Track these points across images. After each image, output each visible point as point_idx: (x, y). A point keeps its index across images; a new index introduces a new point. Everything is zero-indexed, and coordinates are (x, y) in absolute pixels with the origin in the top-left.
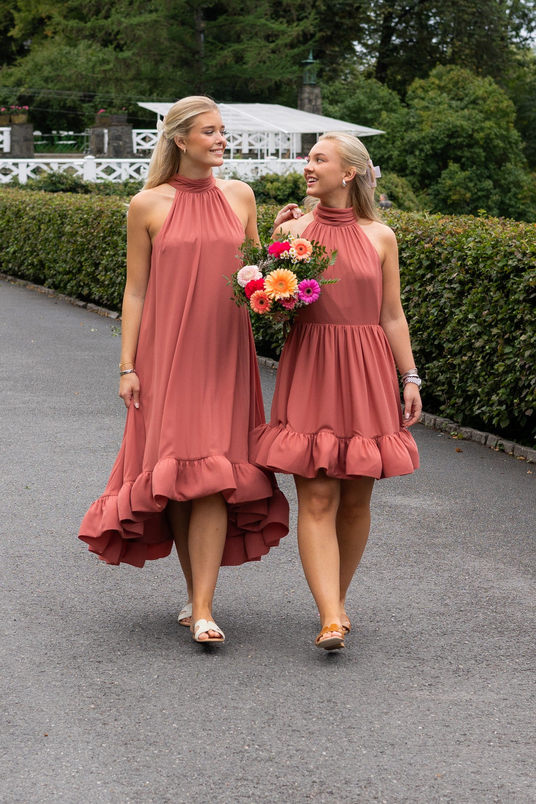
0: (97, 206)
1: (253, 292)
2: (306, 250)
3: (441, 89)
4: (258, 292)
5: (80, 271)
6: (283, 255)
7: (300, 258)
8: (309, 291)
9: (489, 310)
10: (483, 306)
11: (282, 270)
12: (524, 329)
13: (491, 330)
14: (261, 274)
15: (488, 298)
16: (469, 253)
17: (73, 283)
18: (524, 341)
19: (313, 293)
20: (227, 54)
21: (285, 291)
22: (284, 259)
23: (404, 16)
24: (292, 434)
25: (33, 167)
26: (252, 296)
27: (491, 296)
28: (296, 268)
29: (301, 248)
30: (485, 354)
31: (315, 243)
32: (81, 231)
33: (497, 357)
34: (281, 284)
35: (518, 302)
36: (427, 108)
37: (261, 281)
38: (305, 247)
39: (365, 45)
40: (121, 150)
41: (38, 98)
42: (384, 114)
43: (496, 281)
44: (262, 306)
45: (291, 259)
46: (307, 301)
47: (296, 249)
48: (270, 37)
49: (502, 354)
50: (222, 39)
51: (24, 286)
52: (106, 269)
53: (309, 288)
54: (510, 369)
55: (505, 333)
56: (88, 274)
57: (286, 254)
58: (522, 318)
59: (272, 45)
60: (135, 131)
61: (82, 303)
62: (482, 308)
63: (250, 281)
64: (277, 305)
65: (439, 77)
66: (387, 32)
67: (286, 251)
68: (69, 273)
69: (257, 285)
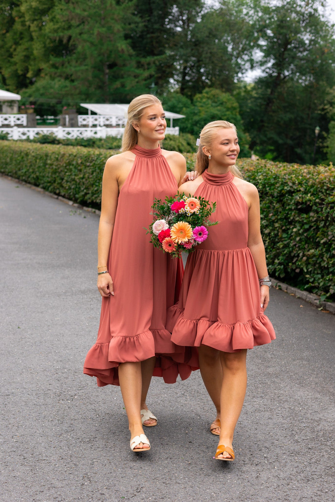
0: (62, 151)
1: (163, 239)
2: (196, 206)
3: (208, 98)
4: (167, 239)
5: (55, 182)
6: (181, 211)
7: (192, 211)
8: (200, 234)
9: (273, 213)
10: (269, 211)
11: (181, 222)
12: (294, 225)
13: (275, 224)
14: (168, 225)
15: (272, 207)
16: (260, 181)
17: (52, 187)
18: (296, 232)
19: (203, 235)
20: (117, 84)
21: (184, 238)
22: (182, 213)
23: (191, 67)
24: (183, 320)
25: (36, 132)
26: (163, 241)
27: (273, 205)
28: (190, 219)
29: (192, 205)
30: (270, 237)
31: (201, 198)
32: (55, 163)
33: (278, 239)
34: (181, 232)
35: (290, 210)
36: (202, 106)
37: (169, 230)
38: (195, 203)
39: (175, 80)
40: (74, 124)
41: (38, 103)
42: (184, 109)
43: (277, 198)
44: (170, 248)
45: (186, 213)
46: (200, 241)
47: (189, 206)
48: (136, 76)
49: (282, 238)
50: (115, 77)
51: (30, 187)
52: (67, 181)
53: (201, 232)
54: (286, 246)
55: (283, 226)
56: (58, 183)
57: (182, 210)
58: (293, 219)
59: (137, 80)
60: (79, 116)
61: (56, 197)
62: (269, 212)
63: (161, 231)
64: (180, 246)
65: (207, 93)
66: (184, 74)
67: (182, 209)
68: (50, 182)
69: (166, 234)
